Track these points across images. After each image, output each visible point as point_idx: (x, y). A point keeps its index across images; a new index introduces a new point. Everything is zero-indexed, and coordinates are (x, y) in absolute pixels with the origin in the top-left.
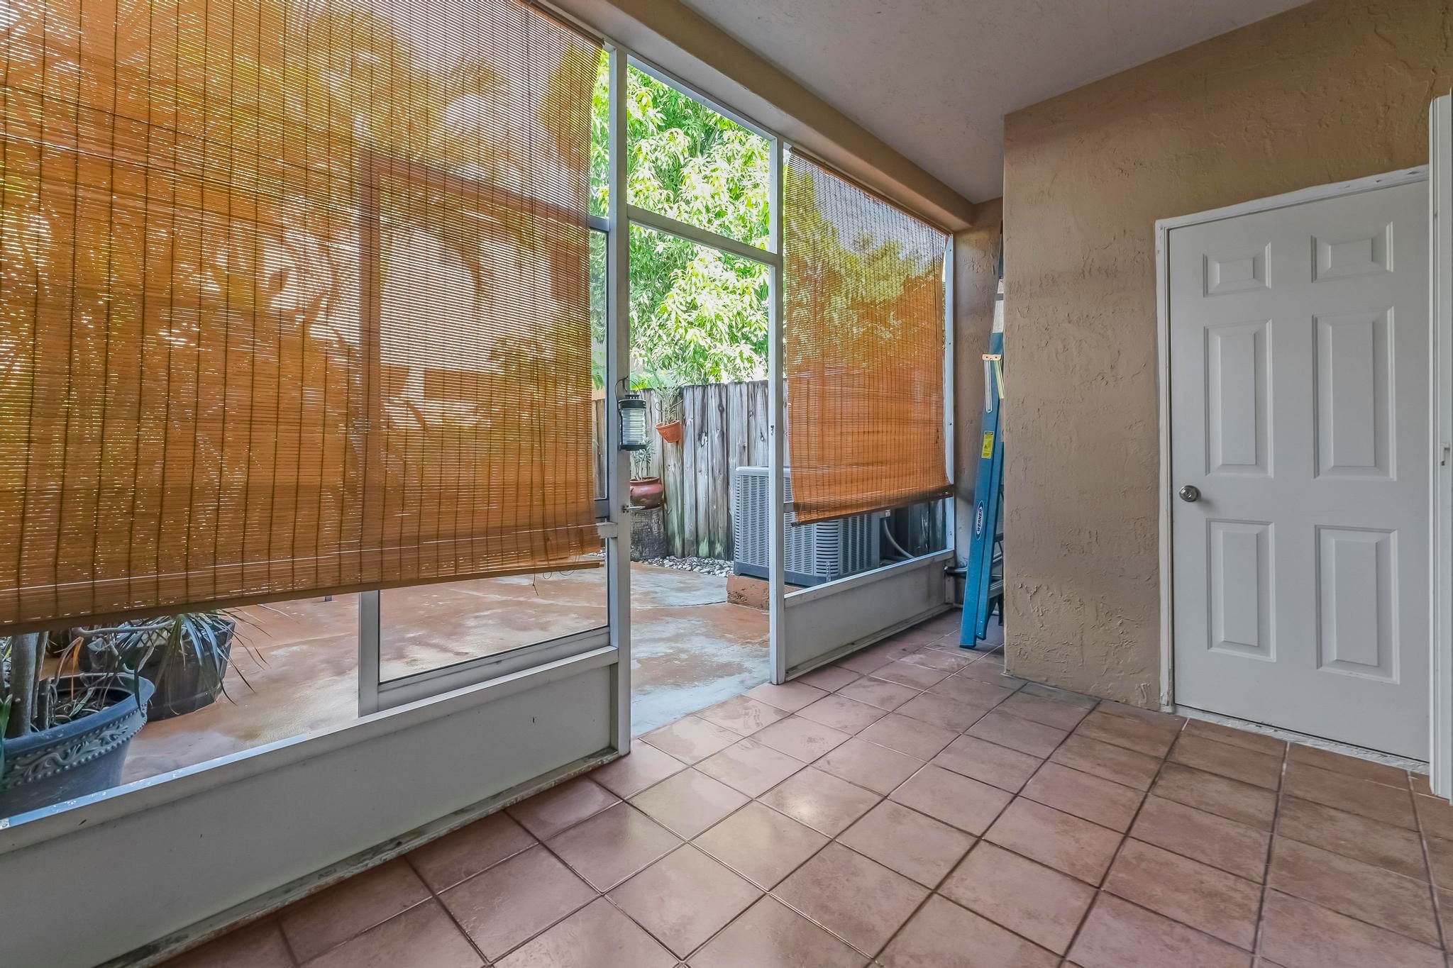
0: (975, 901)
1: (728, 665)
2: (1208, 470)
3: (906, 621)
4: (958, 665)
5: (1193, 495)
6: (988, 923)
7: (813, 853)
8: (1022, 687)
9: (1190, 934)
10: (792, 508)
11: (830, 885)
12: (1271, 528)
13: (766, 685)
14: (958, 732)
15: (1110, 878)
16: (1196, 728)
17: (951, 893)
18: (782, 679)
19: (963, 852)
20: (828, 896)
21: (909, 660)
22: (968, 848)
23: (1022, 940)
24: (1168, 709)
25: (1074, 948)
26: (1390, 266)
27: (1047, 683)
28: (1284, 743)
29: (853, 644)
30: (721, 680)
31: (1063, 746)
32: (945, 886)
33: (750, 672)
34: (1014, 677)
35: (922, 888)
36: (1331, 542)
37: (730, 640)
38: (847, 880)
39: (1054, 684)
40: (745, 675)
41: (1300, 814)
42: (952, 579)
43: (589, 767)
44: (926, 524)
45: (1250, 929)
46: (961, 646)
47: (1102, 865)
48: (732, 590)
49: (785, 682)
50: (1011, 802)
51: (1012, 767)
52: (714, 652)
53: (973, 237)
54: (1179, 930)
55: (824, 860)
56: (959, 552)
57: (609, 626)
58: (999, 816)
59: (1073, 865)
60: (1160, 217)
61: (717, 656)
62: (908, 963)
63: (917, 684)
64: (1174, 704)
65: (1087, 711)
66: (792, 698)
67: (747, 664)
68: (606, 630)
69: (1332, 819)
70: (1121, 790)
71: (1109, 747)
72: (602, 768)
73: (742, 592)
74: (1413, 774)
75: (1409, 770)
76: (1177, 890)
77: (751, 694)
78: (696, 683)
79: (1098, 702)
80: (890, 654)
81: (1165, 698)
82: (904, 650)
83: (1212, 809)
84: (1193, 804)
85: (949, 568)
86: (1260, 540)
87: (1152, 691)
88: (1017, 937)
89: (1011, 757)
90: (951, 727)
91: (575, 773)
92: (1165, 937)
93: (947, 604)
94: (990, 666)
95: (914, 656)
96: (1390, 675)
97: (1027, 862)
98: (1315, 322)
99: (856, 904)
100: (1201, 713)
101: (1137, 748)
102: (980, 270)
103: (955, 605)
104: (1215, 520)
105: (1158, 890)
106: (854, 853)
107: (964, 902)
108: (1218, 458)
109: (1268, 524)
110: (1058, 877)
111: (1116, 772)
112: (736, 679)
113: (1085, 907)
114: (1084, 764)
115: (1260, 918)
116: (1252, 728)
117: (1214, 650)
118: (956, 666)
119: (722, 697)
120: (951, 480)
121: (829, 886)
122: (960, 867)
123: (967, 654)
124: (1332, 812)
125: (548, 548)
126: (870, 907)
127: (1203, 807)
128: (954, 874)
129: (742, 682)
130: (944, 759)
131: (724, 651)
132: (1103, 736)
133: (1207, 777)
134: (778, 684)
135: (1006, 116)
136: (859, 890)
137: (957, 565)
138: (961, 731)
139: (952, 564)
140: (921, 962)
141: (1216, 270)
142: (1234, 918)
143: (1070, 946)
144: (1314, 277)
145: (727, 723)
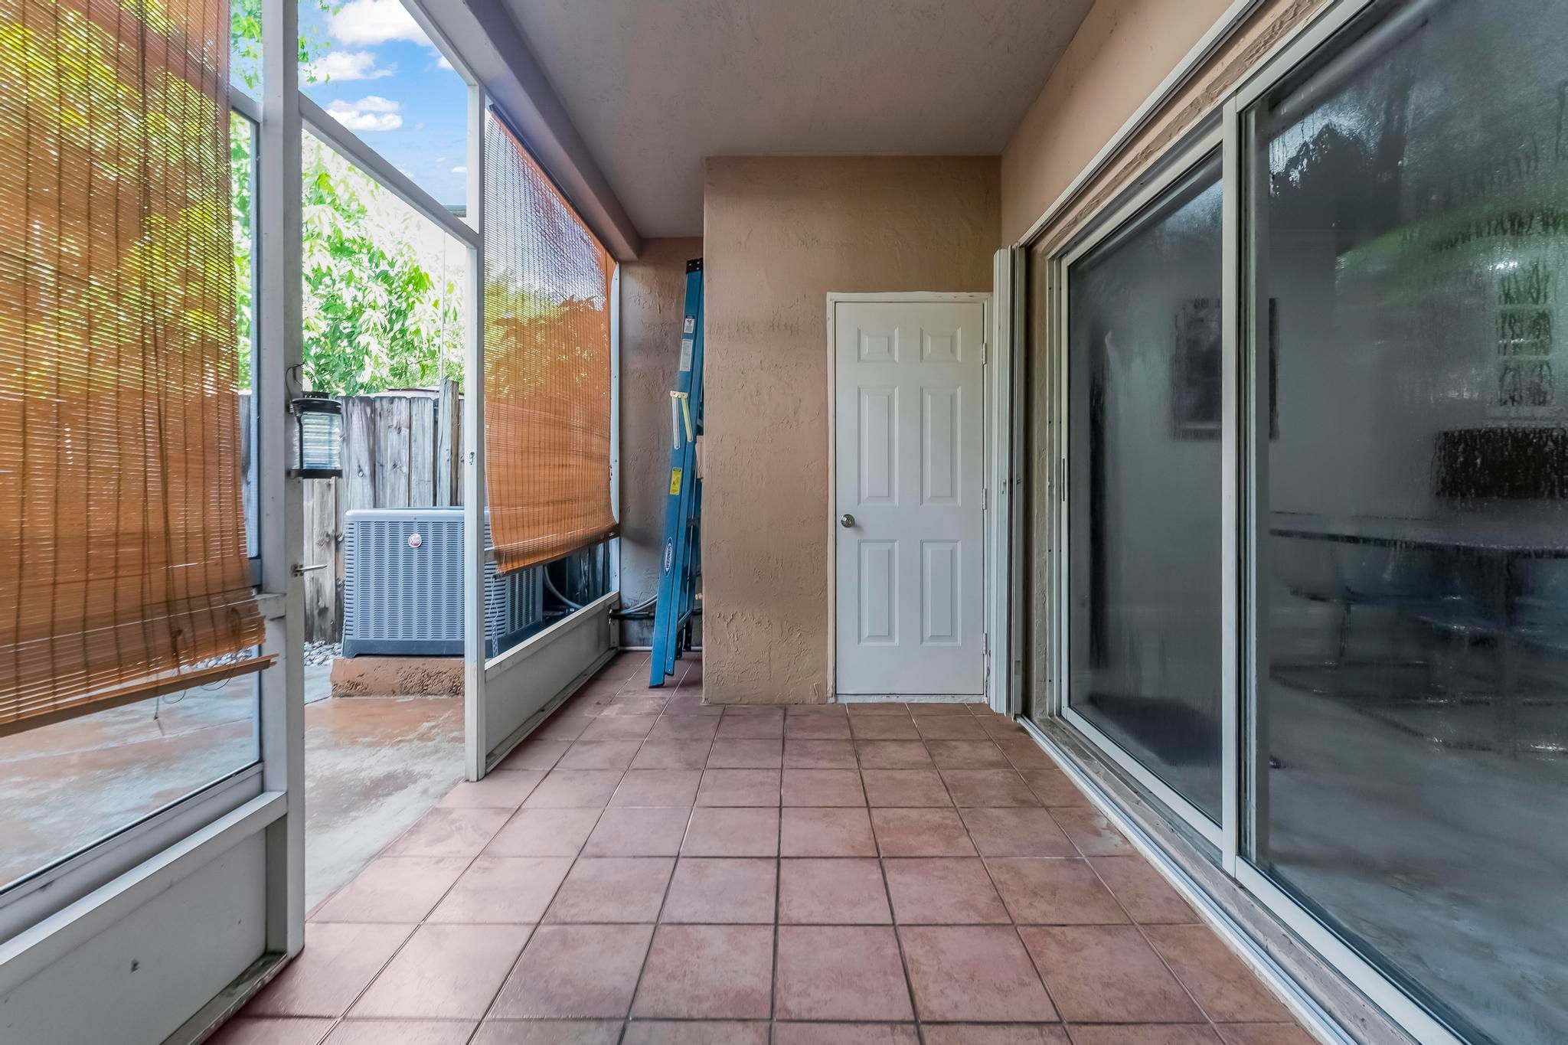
0: (811, 914)
1: (390, 777)
2: (859, 501)
3: (583, 674)
4: (659, 705)
5: (850, 522)
6: (831, 928)
7: (647, 949)
8: (726, 713)
9: (945, 862)
10: (492, 557)
11: (685, 972)
12: (897, 544)
13: (462, 785)
14: (700, 769)
15: (880, 846)
16: (855, 709)
17: (789, 918)
18: (482, 774)
19: (774, 876)
20: (691, 985)
21: (610, 712)
22: (775, 871)
23: (862, 928)
24: (832, 700)
25: (896, 912)
26: (959, 358)
27: (742, 702)
28: (903, 705)
29: (542, 710)
30: (390, 799)
31: (786, 753)
32: (781, 914)
33: (428, 776)
34: (712, 705)
35: (766, 927)
36: (929, 551)
37: (370, 745)
38: (698, 957)
39: (746, 702)
40: (423, 783)
41: (941, 751)
42: (617, 622)
43: (241, 1000)
44: (586, 567)
45: (967, 839)
46: (650, 687)
47: (870, 839)
48: (340, 680)
49: (486, 775)
50: (780, 815)
51: (762, 784)
52: (355, 766)
53: (639, 270)
54: (938, 862)
55: (662, 950)
56: (623, 594)
57: (261, 760)
58: (780, 832)
59: (853, 847)
60: (830, 291)
61: (363, 770)
62: (799, 1003)
63: (634, 735)
64: (836, 694)
65: (782, 718)
66: (508, 790)
67: (419, 767)
68: (258, 768)
69: (955, 748)
70: (844, 774)
71: (815, 742)
72: (265, 989)
73: (359, 680)
74: (969, 704)
75: (965, 702)
76: (919, 834)
77: (448, 802)
78: (354, 814)
79: (785, 709)
80: (586, 712)
81: (830, 691)
82: (598, 703)
83: (899, 766)
84: (889, 767)
85: (614, 611)
86: (890, 553)
87: (820, 688)
88: (858, 928)
89: (757, 776)
90: (692, 766)
91: (217, 1023)
92: (935, 873)
93: (613, 648)
94: (686, 699)
95: (612, 707)
96: (957, 640)
97: (823, 860)
98: (922, 390)
99: (721, 976)
100: (853, 697)
101: (831, 737)
102: (647, 307)
103: (620, 648)
104: (865, 541)
105: (911, 840)
106: (686, 927)
107: (804, 921)
108: (865, 493)
109: (894, 541)
110: (850, 862)
111: (832, 760)
112: (412, 792)
113: (881, 876)
114: (808, 762)
115: (968, 831)
116: (884, 699)
117: (863, 644)
118: (657, 707)
119: (408, 819)
120: (617, 520)
121: (685, 974)
122: (780, 891)
123: (659, 693)
124: (953, 743)
125: (180, 645)
126: (735, 972)
127: (894, 767)
128: (781, 900)
129: (425, 792)
130: (705, 798)
131: (372, 761)
132: (806, 735)
133: (883, 743)
134: (478, 780)
135: (708, 159)
136: (715, 960)
137: (621, 607)
138: (702, 766)
139: (617, 607)
140: (809, 995)
141: (866, 341)
142: (957, 838)
143: (892, 913)
144: (922, 358)
145: (438, 850)
